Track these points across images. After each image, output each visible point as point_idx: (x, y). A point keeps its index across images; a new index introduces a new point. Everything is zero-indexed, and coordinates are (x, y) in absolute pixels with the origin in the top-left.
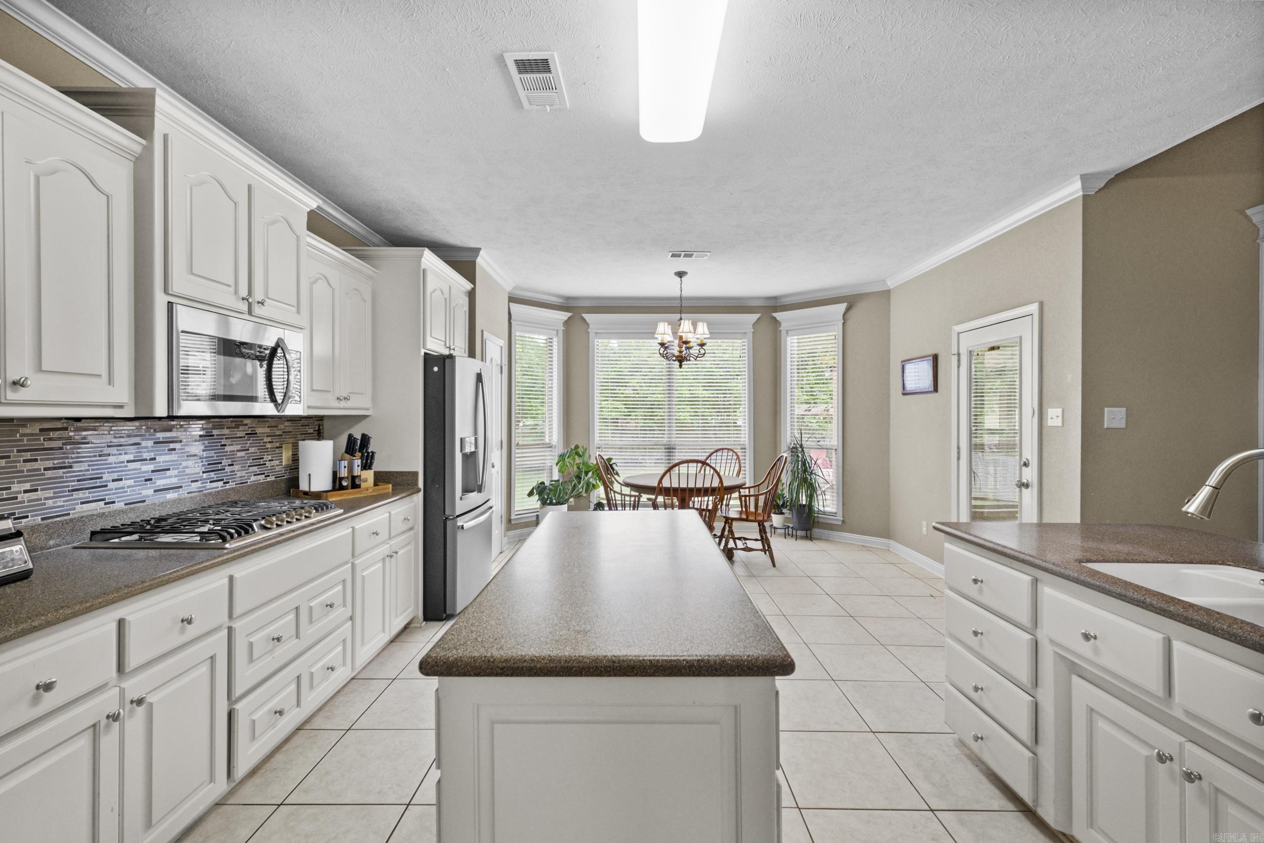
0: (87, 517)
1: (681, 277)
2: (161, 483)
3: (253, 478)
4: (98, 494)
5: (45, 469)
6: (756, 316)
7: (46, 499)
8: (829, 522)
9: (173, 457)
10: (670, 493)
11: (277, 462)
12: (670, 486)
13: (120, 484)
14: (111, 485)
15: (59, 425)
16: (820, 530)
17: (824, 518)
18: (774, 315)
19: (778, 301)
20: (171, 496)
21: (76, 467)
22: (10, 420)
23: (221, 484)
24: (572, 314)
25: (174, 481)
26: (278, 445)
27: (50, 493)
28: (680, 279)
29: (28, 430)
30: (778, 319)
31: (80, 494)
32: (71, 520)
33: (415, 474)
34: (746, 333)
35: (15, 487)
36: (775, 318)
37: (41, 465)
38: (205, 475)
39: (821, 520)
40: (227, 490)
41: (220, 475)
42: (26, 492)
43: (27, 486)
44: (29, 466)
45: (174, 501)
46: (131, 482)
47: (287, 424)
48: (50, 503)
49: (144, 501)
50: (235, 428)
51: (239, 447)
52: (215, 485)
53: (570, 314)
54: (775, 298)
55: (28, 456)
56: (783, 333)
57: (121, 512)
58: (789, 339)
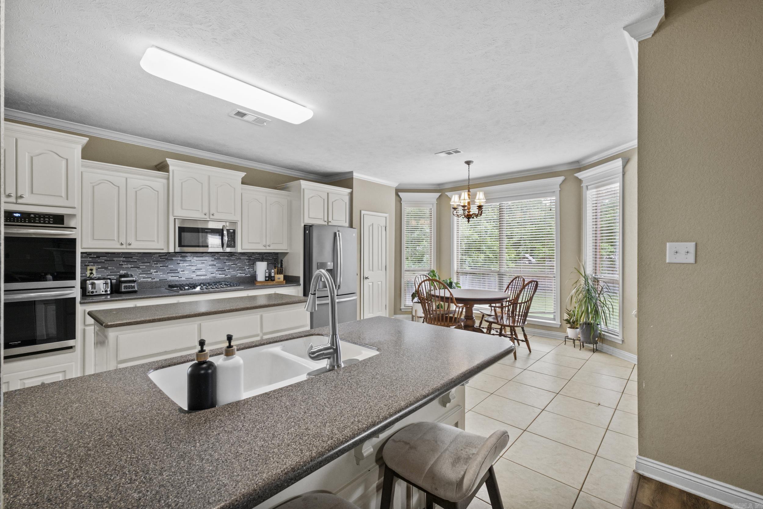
0: (172, 281)
1: (469, 164)
2: (199, 273)
3: (239, 275)
4: (176, 275)
5: (160, 266)
6: (561, 178)
7: (160, 275)
8: (613, 340)
9: (204, 265)
10: (443, 300)
11: (252, 270)
12: (443, 296)
13: (184, 272)
14: (180, 272)
15: (164, 254)
16: (608, 347)
17: (608, 336)
18: (576, 175)
19: (580, 164)
20: (202, 277)
21: (169, 266)
22: (151, 253)
23: (224, 275)
24: (441, 194)
25: (204, 273)
26: (252, 263)
27: (162, 273)
28: (468, 165)
29: (155, 256)
30: (580, 178)
31: (171, 274)
32: (167, 281)
33: (299, 278)
34: (554, 192)
35: (152, 271)
36: (577, 178)
37: (159, 265)
38: (217, 272)
39: (608, 338)
40: (226, 278)
41: (223, 272)
42: (155, 272)
43: (155, 271)
44: (155, 265)
45: (203, 279)
46: (188, 272)
47: (257, 255)
48: (162, 276)
49: (192, 278)
50: (230, 256)
51: (232, 263)
52: (221, 275)
53: (439, 194)
54: (577, 162)
55: (155, 262)
56: (584, 188)
57: (184, 280)
58: (588, 192)
